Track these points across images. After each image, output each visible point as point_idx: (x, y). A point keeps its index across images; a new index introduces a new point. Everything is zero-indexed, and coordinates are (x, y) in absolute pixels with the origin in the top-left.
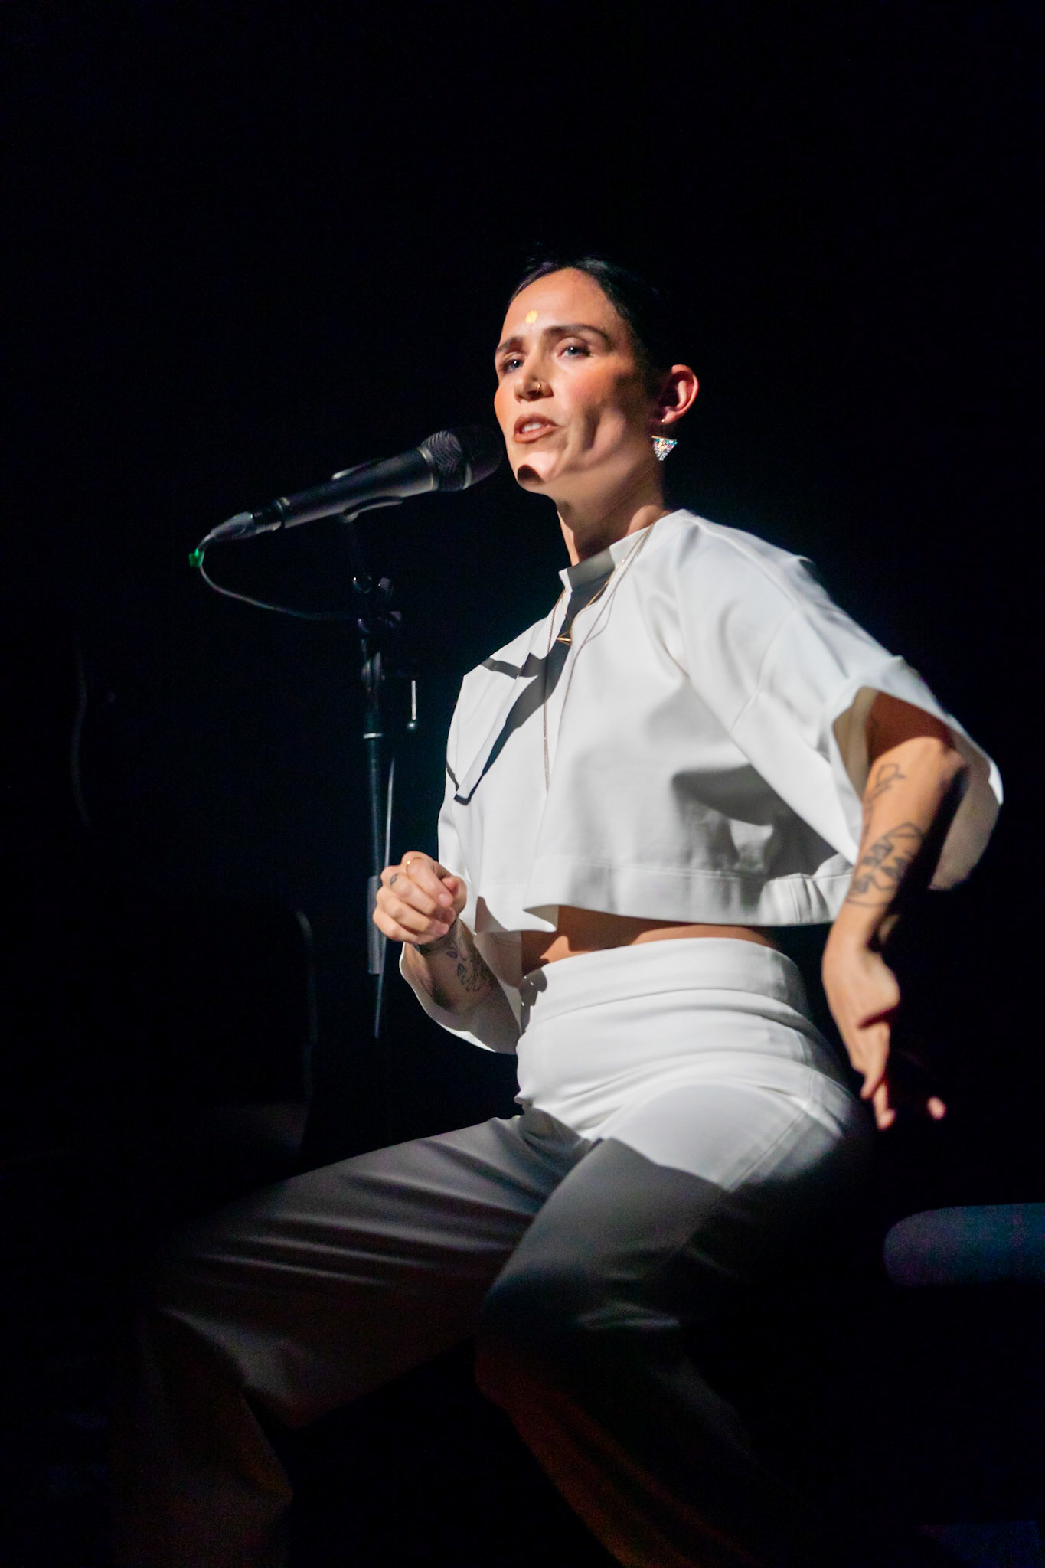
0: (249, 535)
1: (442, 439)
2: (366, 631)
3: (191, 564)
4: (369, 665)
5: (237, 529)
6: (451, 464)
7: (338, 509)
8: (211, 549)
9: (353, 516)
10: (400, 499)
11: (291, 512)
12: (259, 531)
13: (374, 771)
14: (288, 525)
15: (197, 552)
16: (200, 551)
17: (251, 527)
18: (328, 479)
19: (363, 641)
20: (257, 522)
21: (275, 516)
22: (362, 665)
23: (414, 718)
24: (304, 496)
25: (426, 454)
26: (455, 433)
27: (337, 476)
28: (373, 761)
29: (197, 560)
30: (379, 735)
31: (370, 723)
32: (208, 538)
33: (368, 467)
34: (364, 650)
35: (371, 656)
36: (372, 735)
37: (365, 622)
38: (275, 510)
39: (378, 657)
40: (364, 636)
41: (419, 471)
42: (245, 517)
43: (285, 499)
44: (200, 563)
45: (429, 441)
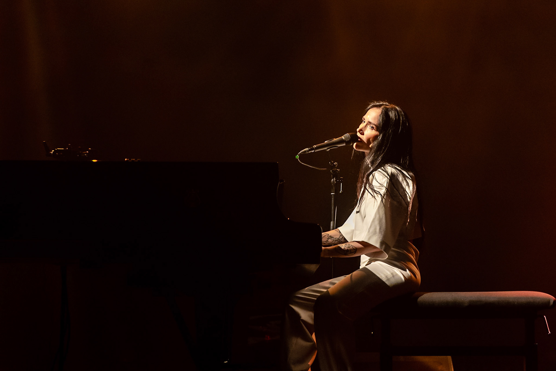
0: (308, 153)
1: (347, 135)
2: (332, 172)
3: (296, 158)
4: (332, 180)
5: (305, 151)
6: (347, 140)
7: (326, 148)
8: (300, 155)
9: (329, 150)
10: (338, 147)
11: (316, 148)
12: (310, 152)
13: (333, 201)
14: (315, 151)
16: (298, 155)
17: (308, 151)
18: (324, 142)
19: (332, 175)
20: (310, 150)
23: (341, 191)
24: (319, 145)
25: (343, 137)
26: (349, 134)
27: (326, 142)
28: (333, 199)
30: (334, 194)
31: (332, 191)
32: (300, 153)
33: (332, 140)
34: (332, 176)
35: (333, 178)
38: (313, 148)
39: (334, 178)
40: (332, 174)
41: (342, 141)
42: (307, 149)
43: (315, 146)
44: (298, 158)
45: (344, 135)
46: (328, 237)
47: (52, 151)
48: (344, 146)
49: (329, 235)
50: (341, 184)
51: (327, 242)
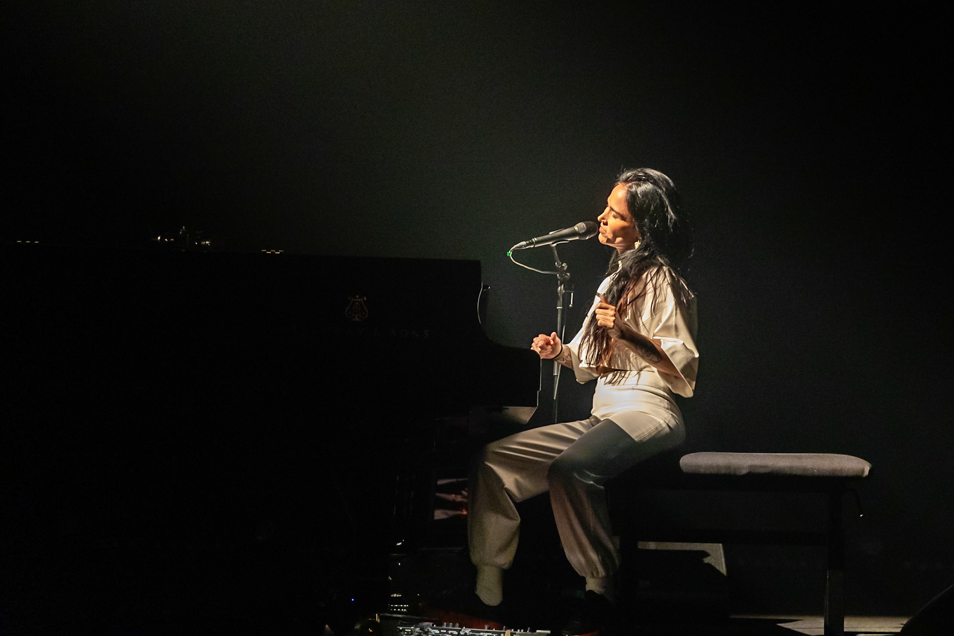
0: (524, 248)
1: (582, 225)
2: (559, 278)
3: (508, 255)
4: (560, 288)
5: (521, 246)
6: (584, 231)
7: (551, 243)
8: (514, 251)
9: (555, 245)
10: (567, 241)
11: (537, 242)
12: (527, 247)
13: (559, 318)
14: (536, 246)
15: (510, 252)
17: (525, 246)
19: (559, 282)
20: (527, 245)
22: (558, 287)
23: (572, 303)
24: (540, 238)
25: (576, 228)
27: (550, 233)
28: (559, 315)
29: (510, 254)
30: (561, 308)
31: (559, 305)
32: (513, 248)
33: (560, 231)
35: (561, 285)
36: (559, 308)
37: (559, 275)
38: (533, 242)
39: (563, 286)
40: (559, 280)
41: (574, 234)
42: (524, 243)
43: (535, 239)
44: (511, 255)
45: (577, 225)
48: (577, 240)
50: (572, 294)
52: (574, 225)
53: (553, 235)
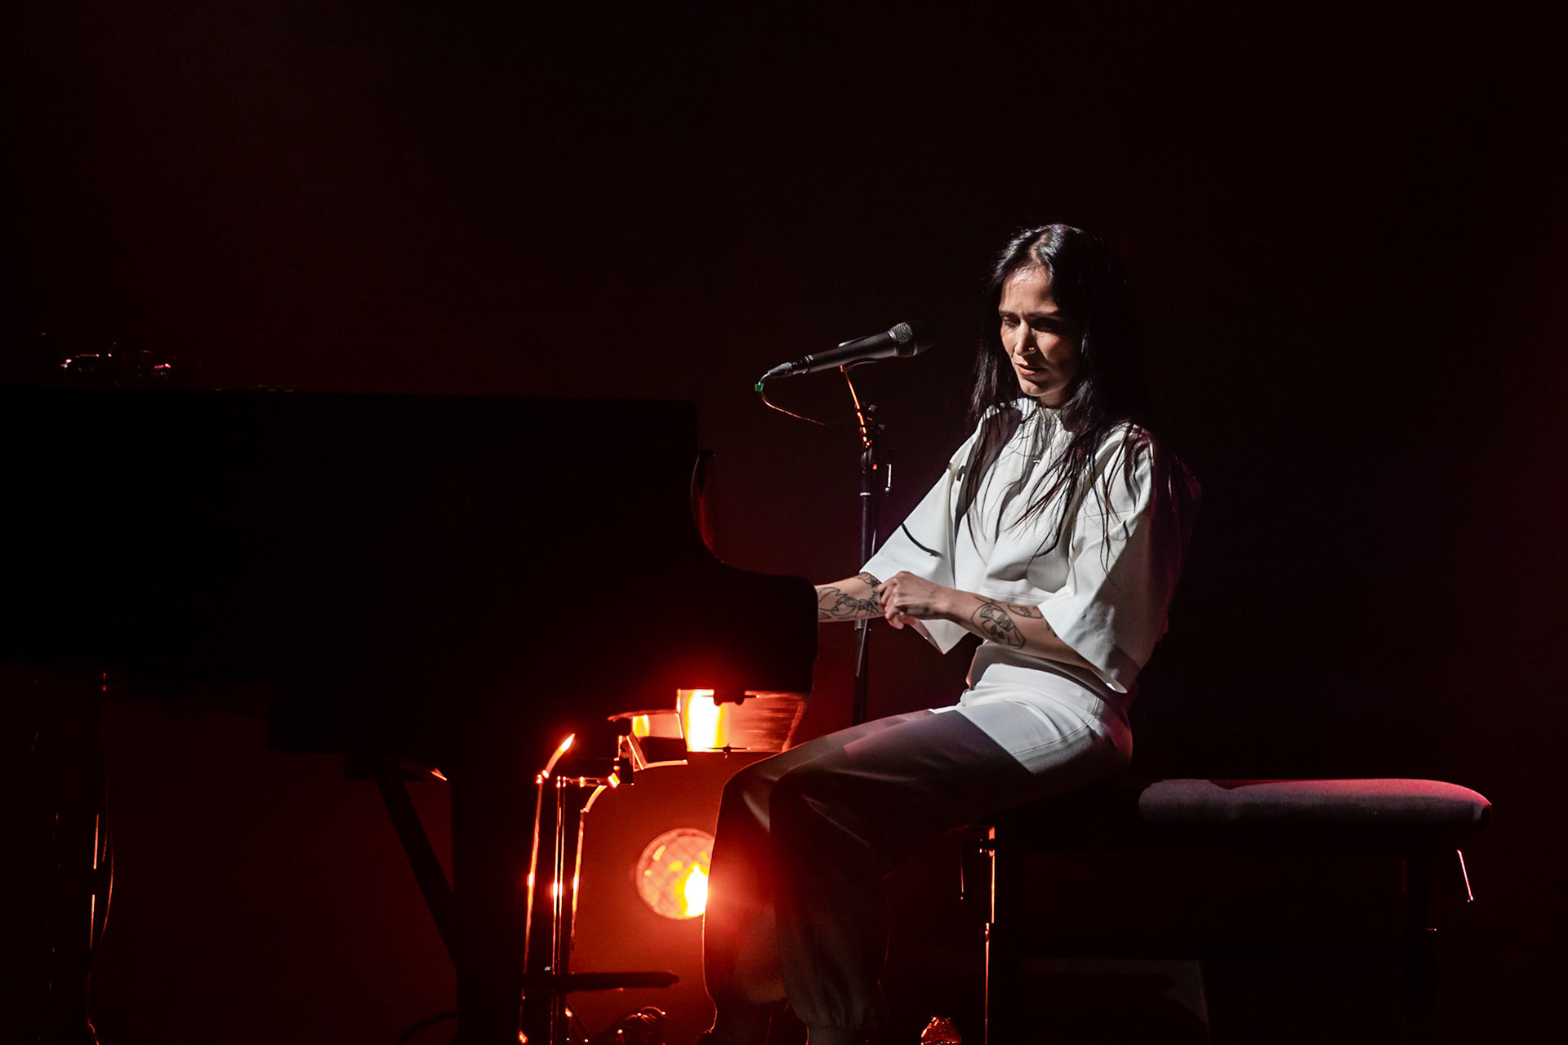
0: (790, 376)
1: (903, 327)
3: (756, 389)
4: (865, 454)
5: (782, 371)
6: (908, 340)
7: (841, 364)
8: (767, 382)
9: (849, 368)
10: (877, 359)
11: (813, 363)
12: (794, 373)
14: (814, 370)
15: (759, 384)
16: (761, 383)
17: (790, 370)
18: (835, 346)
21: (804, 365)
23: (889, 485)
24: (822, 355)
25: (892, 334)
26: (909, 324)
27: (841, 345)
28: (864, 509)
29: (759, 388)
30: (869, 494)
31: (864, 487)
32: (766, 375)
33: (859, 340)
36: (864, 494)
38: (805, 361)
39: (871, 451)
41: (888, 344)
42: (787, 365)
43: (810, 357)
44: (761, 389)
45: (894, 328)
46: (838, 598)
47: (65, 362)
48: (892, 358)
49: (839, 590)
50: (890, 469)
51: (835, 612)
52: (889, 329)
53: (846, 348)
